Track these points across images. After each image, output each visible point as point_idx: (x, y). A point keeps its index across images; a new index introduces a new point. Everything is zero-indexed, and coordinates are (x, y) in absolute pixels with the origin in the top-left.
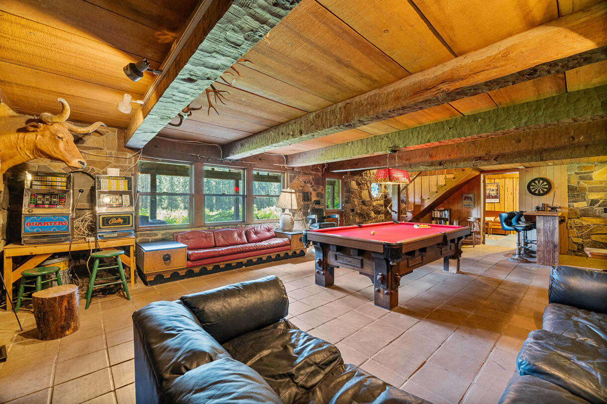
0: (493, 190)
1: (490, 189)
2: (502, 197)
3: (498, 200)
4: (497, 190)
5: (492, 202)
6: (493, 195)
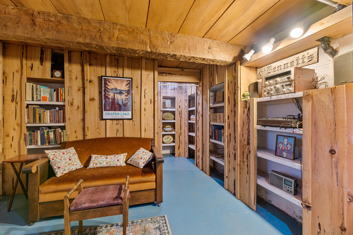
0: (121, 93)
1: (116, 89)
2: (136, 107)
3: (130, 112)
4: (129, 92)
5: (119, 117)
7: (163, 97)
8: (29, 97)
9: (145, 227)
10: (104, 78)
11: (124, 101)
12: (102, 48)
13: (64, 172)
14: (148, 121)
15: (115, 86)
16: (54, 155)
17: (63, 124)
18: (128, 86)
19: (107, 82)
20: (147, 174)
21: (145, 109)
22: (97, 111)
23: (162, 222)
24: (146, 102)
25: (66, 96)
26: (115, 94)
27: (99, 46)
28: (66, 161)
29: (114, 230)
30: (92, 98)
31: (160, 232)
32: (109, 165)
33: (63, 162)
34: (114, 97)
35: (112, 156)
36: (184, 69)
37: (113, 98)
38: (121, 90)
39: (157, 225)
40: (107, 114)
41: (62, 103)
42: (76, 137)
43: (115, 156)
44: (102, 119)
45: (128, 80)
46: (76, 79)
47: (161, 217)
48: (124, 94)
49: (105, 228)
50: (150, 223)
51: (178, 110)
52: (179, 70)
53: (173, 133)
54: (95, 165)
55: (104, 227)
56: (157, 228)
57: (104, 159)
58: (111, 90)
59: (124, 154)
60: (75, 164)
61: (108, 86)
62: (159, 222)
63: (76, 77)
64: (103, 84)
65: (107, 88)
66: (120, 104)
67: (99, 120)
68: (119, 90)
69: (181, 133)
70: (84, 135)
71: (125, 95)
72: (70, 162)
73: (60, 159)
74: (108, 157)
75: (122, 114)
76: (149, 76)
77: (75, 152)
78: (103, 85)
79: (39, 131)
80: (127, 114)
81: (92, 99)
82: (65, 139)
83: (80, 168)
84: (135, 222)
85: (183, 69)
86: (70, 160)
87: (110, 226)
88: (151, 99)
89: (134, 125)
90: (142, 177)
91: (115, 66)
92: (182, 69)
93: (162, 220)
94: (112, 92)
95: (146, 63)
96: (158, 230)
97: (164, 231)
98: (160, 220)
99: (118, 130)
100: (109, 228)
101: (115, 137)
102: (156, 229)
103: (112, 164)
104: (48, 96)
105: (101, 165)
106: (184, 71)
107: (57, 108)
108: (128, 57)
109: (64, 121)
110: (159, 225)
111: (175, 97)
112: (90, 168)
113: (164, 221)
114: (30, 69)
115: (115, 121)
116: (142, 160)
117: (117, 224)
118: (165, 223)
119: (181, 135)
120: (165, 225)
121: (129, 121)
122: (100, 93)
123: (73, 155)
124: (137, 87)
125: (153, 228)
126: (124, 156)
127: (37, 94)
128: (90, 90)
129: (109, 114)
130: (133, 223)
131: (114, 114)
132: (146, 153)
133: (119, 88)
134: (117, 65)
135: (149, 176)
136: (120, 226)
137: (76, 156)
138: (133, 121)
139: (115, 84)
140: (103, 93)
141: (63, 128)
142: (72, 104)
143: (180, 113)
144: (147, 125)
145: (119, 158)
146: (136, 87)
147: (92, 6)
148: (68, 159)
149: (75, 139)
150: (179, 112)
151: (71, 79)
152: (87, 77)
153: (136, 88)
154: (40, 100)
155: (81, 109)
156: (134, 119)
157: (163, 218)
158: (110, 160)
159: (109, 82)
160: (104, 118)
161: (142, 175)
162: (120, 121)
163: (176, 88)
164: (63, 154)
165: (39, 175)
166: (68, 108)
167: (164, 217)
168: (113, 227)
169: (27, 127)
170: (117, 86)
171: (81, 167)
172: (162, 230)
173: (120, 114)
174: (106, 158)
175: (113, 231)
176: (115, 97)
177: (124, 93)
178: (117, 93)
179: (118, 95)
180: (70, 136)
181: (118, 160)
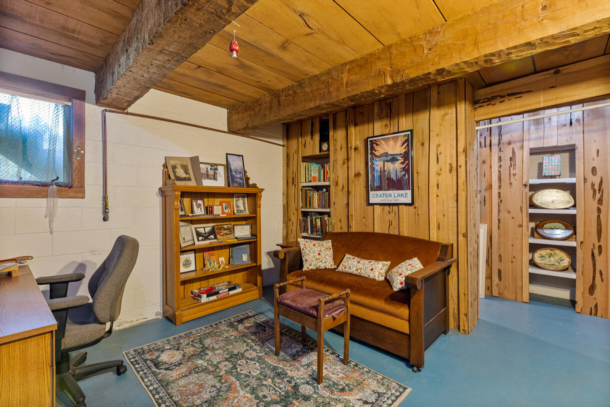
0: (393, 159)
1: (386, 154)
2: (420, 181)
3: (409, 192)
4: (406, 156)
5: (392, 200)
6: (393, 177)
7: (531, 149)
8: (303, 180)
9: (364, 380)
10: (370, 141)
11: (398, 173)
12: (333, 105)
13: (310, 268)
14: (446, 208)
15: (384, 149)
16: (305, 245)
17: (328, 210)
18: (406, 145)
19: (375, 145)
20: (394, 302)
21: (438, 185)
22: (364, 190)
23: (393, 391)
24: (441, 170)
25: (332, 172)
26: (386, 163)
27: (329, 104)
28: (314, 254)
29: (331, 358)
30: (357, 172)
31: (377, 400)
32: (359, 273)
33: (312, 256)
34: (384, 168)
35: (367, 261)
36: (560, 69)
37: (382, 170)
38: (393, 155)
39: (382, 390)
40: (374, 196)
41: (327, 183)
42: (341, 228)
43: (371, 262)
44: (369, 204)
45: (405, 135)
46: (341, 149)
47: (400, 386)
48: (398, 160)
49: (325, 351)
50: (376, 382)
51: (585, 179)
52: (542, 77)
53: (572, 243)
54: (343, 268)
55: (326, 349)
56: (378, 393)
57: (356, 263)
58: (380, 157)
59: (386, 263)
60: (323, 261)
61: (375, 151)
62: (388, 388)
63: (341, 146)
64: (369, 149)
65: (375, 155)
66: (392, 179)
67: (365, 205)
68: (391, 155)
69: (600, 247)
70: (349, 227)
71: (400, 162)
72: (318, 257)
73: (309, 251)
74: (361, 261)
75: (396, 195)
76: (447, 117)
77: (331, 247)
78: (369, 152)
79: (309, 217)
80: (404, 195)
81: (357, 175)
82: (329, 229)
83: (330, 267)
84: (359, 366)
85: (556, 69)
86: (319, 254)
87: (331, 352)
88: (450, 164)
89: (417, 215)
90: (386, 303)
91: (387, 116)
92: (553, 71)
93: (396, 391)
94: (380, 161)
95: (438, 93)
96: (377, 396)
97: (382, 404)
98: (394, 388)
99: (391, 223)
100: (328, 353)
101: (386, 234)
102: (375, 393)
103: (363, 273)
104: (317, 176)
105: (350, 271)
106: (562, 72)
107: (324, 190)
108: (406, 94)
109: (329, 207)
110: (385, 391)
111: (574, 145)
112: (339, 271)
113: (398, 394)
114: (304, 147)
115: (387, 207)
116: (400, 277)
117: (339, 355)
118: (397, 397)
119: (600, 253)
120: (393, 398)
121: (408, 207)
122: (367, 163)
123: (324, 250)
124: (423, 144)
125: (373, 388)
126: (383, 265)
127: (308, 175)
128: (355, 162)
129: (377, 195)
130: (356, 365)
131: (385, 195)
132: (412, 268)
133: (390, 152)
134: (389, 116)
135: (398, 306)
136: (340, 360)
137: (331, 252)
138: (415, 208)
139: (385, 146)
140: (370, 164)
141: (329, 214)
142: (337, 184)
143: (596, 187)
144: (442, 216)
145: (374, 267)
146: (420, 144)
147: (309, 61)
148: (317, 253)
149: (340, 231)
150: (593, 185)
151: (336, 150)
152: (351, 143)
153: (421, 147)
154: (311, 181)
155: (346, 189)
156: (416, 204)
157: (401, 390)
158: (362, 266)
159: (377, 145)
160: (370, 202)
161: (386, 300)
162: (394, 207)
163: (578, 120)
164: (314, 245)
165: (287, 263)
166: (332, 189)
167: (405, 389)
168: (332, 356)
169: (302, 212)
170: (388, 149)
171: (333, 267)
172: (381, 400)
173: (393, 195)
174: (359, 262)
175: (329, 359)
176: (386, 167)
177: (399, 158)
178: (387, 161)
179: (389, 164)
180: (335, 226)
181: (372, 270)
